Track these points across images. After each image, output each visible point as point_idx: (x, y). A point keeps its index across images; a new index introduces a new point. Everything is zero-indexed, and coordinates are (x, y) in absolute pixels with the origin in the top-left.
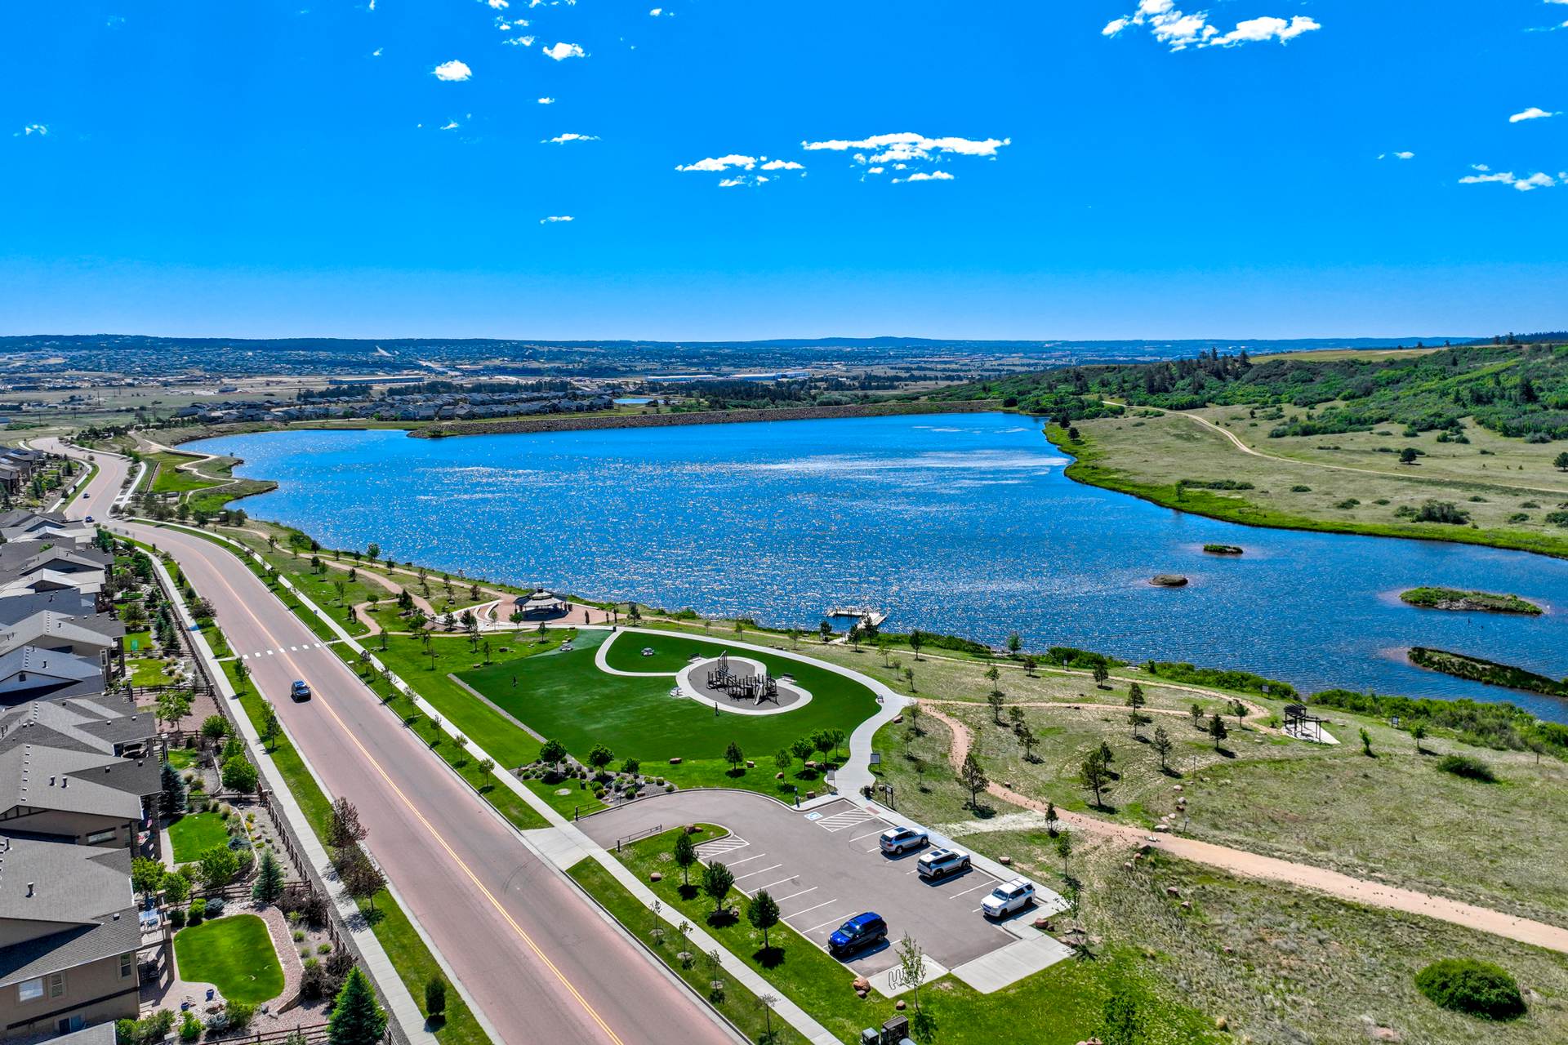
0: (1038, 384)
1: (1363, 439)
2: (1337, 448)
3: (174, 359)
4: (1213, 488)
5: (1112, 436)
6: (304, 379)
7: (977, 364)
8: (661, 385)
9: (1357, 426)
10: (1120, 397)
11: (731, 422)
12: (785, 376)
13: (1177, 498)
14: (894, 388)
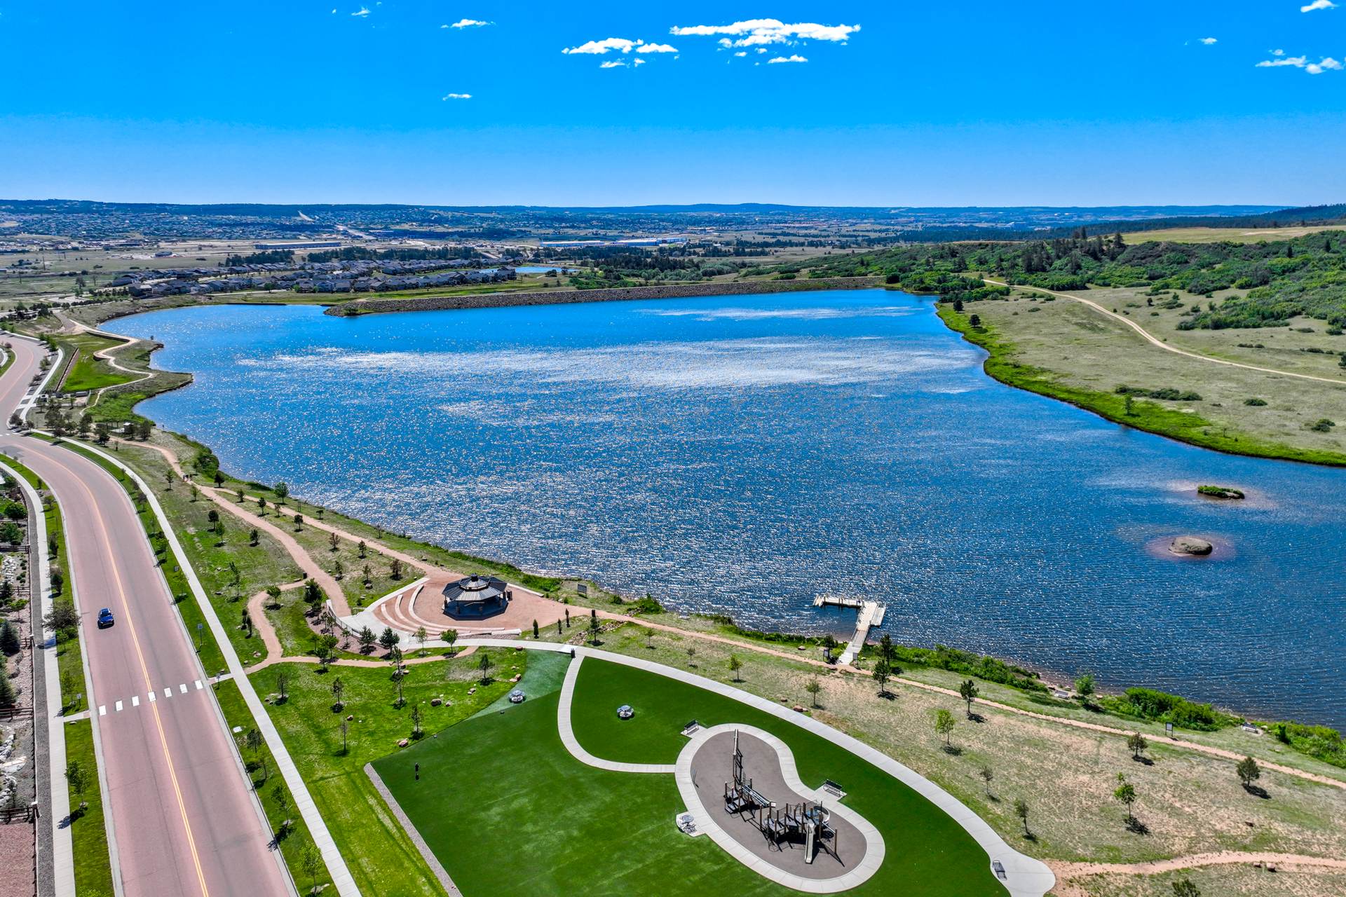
0: (915, 259)
1: (1283, 336)
2: (1260, 347)
3: (117, 223)
4: (1157, 398)
5: (1011, 323)
6: (232, 243)
7: (834, 229)
8: (555, 251)
9: (1272, 321)
10: (999, 276)
11: (631, 299)
12: (664, 242)
13: (1126, 412)
14: (763, 254)
